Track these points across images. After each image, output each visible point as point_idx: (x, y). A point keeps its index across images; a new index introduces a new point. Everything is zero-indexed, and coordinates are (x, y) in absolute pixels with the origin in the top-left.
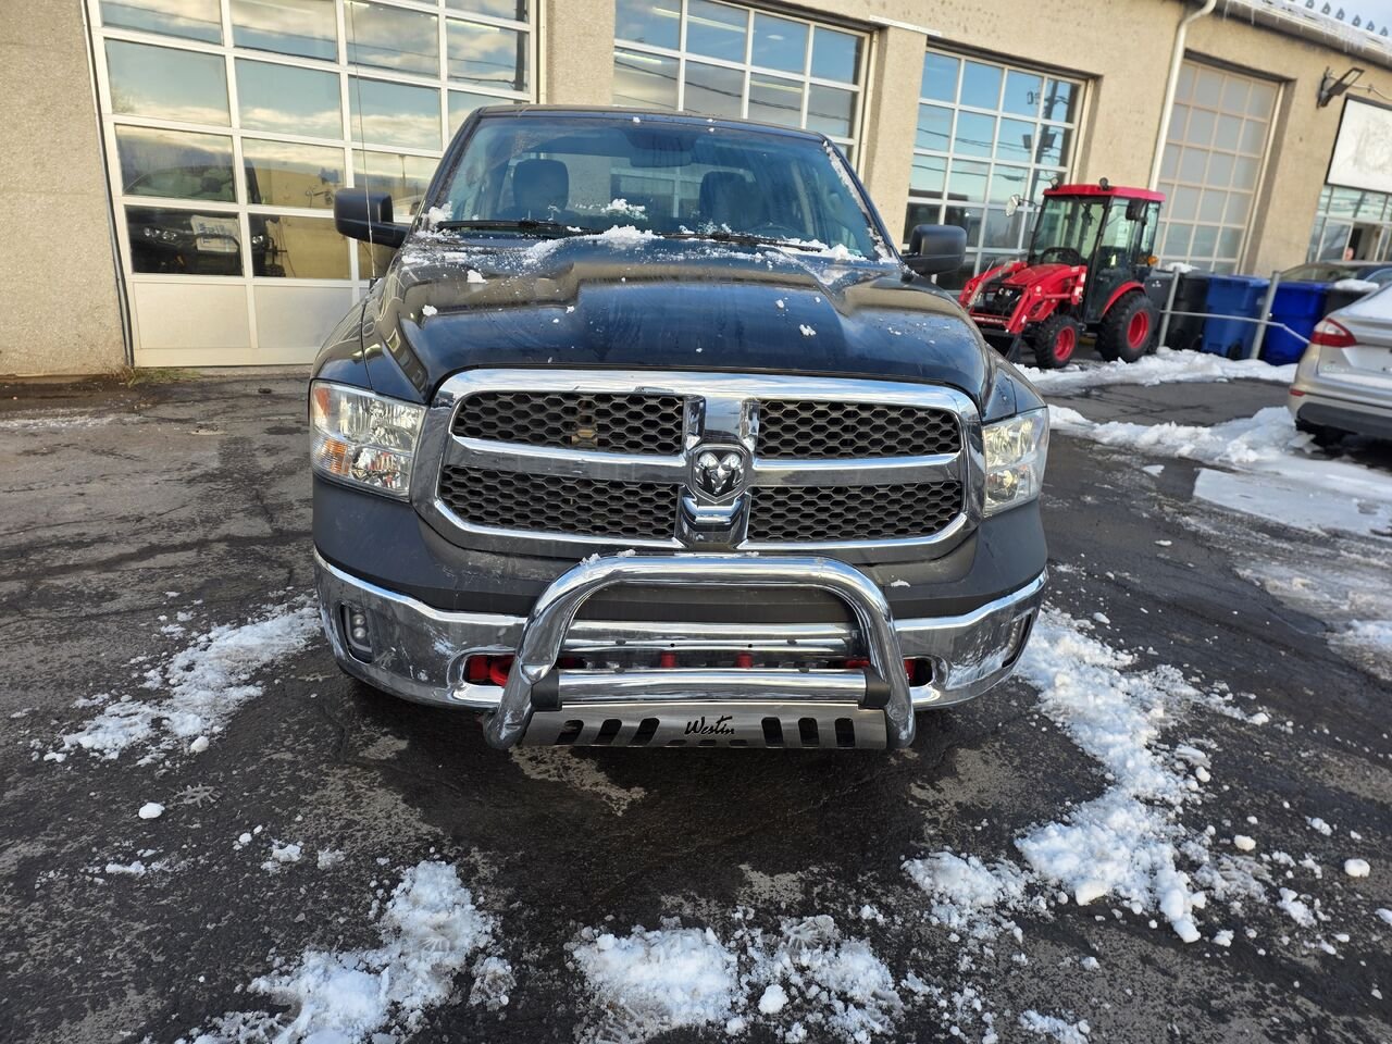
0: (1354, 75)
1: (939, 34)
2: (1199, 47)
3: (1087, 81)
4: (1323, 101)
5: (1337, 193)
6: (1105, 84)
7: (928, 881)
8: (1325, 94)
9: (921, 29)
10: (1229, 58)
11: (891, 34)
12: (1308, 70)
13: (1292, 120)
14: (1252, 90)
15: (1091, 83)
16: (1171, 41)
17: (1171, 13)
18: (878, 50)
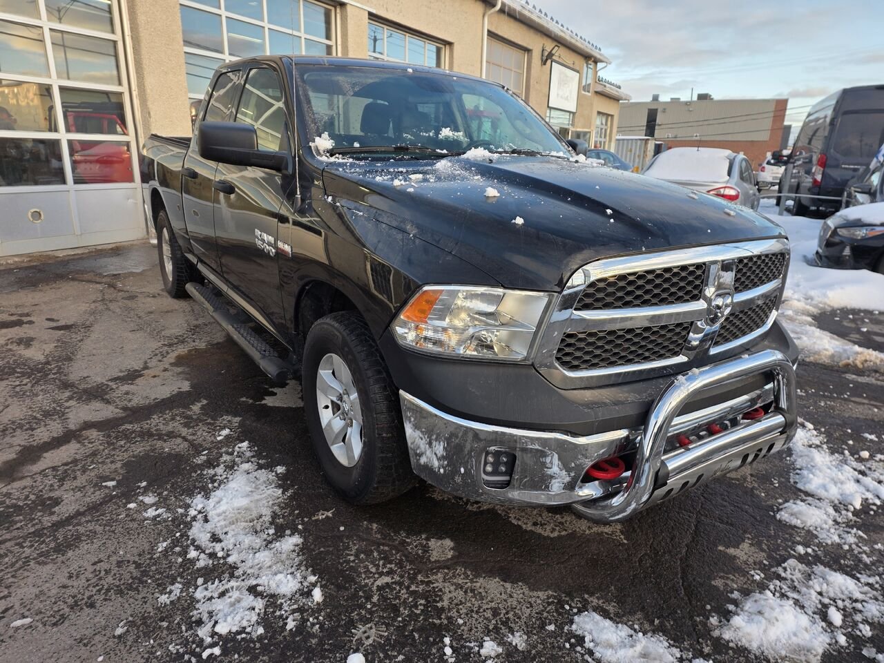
0: (556, 48)
1: (374, 11)
2: (493, 30)
3: (445, 45)
4: (544, 63)
5: (553, 111)
6: (456, 47)
7: (799, 522)
8: (545, 58)
9: (364, 7)
10: (506, 36)
11: (349, 8)
12: (536, 44)
13: (533, 71)
14: (515, 54)
15: (447, 47)
16: (481, 24)
17: (479, 8)
18: (341, 18)
